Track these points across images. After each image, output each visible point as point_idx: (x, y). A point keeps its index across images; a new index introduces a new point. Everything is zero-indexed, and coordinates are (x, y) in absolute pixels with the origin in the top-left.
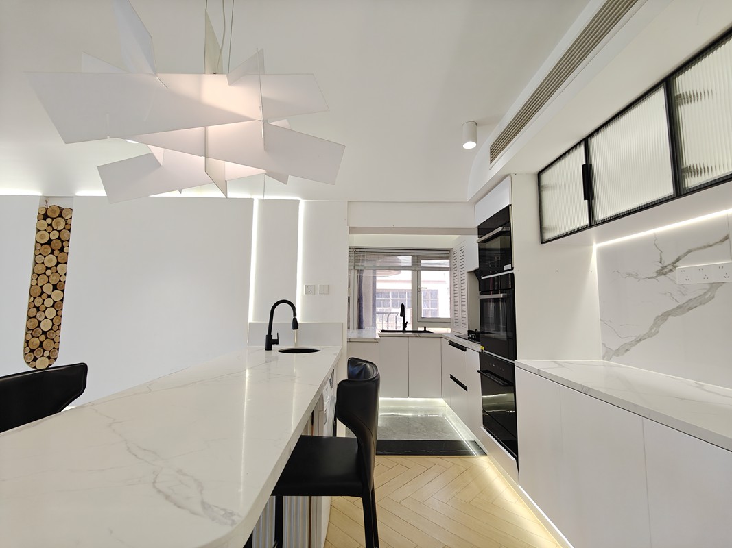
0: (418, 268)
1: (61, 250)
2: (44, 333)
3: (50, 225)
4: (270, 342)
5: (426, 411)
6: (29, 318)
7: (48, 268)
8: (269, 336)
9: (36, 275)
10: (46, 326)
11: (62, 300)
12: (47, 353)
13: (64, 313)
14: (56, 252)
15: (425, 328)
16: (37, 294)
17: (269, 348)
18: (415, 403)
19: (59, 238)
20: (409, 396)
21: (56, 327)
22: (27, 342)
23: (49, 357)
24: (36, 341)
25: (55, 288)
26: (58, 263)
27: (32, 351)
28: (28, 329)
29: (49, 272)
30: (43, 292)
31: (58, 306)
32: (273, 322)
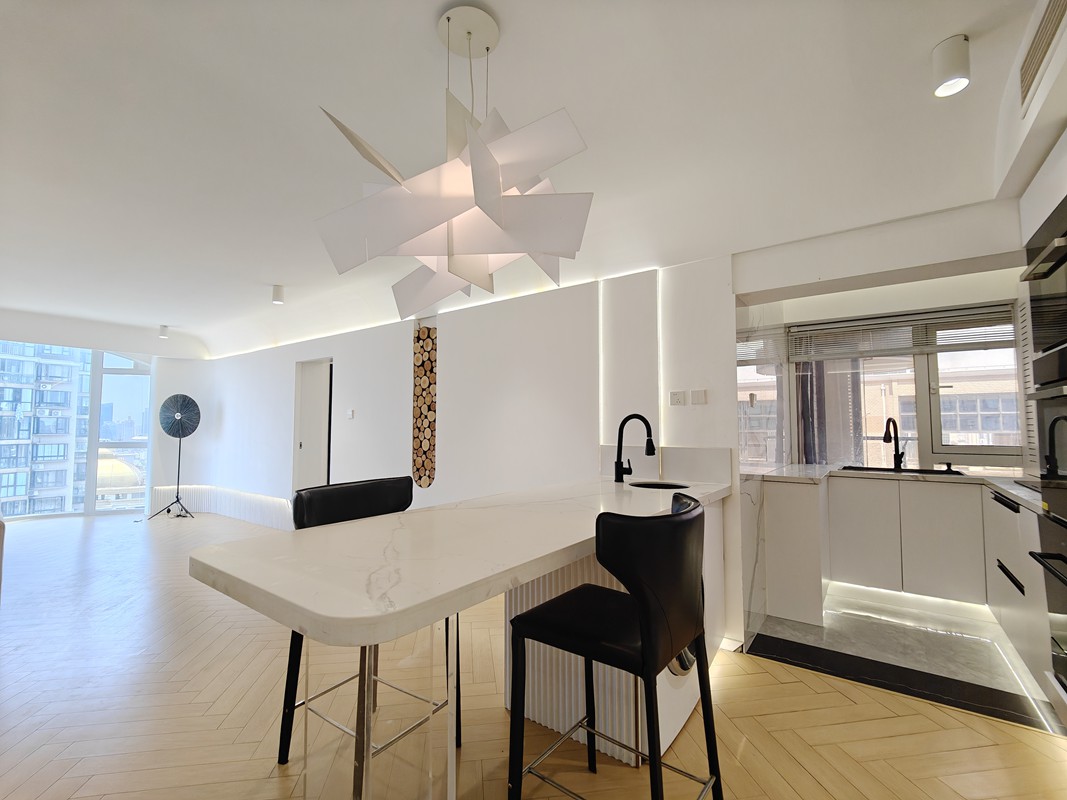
0: (927, 349)
1: (431, 371)
2: (425, 453)
3: (422, 347)
4: (621, 472)
5: (948, 624)
6: (414, 438)
7: (424, 390)
8: (619, 464)
9: (416, 397)
10: (426, 446)
11: (435, 421)
12: (427, 473)
13: (437, 433)
14: (428, 373)
15: (949, 465)
16: (418, 416)
17: (619, 479)
18: (919, 605)
19: (429, 359)
20: (903, 589)
21: (432, 447)
22: (414, 461)
23: (429, 477)
24: (419, 461)
25: (429, 410)
26: (430, 384)
27: (418, 470)
28: (414, 449)
29: (424, 393)
30: (422, 414)
31: (432, 425)
32: (623, 445)
